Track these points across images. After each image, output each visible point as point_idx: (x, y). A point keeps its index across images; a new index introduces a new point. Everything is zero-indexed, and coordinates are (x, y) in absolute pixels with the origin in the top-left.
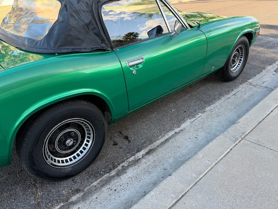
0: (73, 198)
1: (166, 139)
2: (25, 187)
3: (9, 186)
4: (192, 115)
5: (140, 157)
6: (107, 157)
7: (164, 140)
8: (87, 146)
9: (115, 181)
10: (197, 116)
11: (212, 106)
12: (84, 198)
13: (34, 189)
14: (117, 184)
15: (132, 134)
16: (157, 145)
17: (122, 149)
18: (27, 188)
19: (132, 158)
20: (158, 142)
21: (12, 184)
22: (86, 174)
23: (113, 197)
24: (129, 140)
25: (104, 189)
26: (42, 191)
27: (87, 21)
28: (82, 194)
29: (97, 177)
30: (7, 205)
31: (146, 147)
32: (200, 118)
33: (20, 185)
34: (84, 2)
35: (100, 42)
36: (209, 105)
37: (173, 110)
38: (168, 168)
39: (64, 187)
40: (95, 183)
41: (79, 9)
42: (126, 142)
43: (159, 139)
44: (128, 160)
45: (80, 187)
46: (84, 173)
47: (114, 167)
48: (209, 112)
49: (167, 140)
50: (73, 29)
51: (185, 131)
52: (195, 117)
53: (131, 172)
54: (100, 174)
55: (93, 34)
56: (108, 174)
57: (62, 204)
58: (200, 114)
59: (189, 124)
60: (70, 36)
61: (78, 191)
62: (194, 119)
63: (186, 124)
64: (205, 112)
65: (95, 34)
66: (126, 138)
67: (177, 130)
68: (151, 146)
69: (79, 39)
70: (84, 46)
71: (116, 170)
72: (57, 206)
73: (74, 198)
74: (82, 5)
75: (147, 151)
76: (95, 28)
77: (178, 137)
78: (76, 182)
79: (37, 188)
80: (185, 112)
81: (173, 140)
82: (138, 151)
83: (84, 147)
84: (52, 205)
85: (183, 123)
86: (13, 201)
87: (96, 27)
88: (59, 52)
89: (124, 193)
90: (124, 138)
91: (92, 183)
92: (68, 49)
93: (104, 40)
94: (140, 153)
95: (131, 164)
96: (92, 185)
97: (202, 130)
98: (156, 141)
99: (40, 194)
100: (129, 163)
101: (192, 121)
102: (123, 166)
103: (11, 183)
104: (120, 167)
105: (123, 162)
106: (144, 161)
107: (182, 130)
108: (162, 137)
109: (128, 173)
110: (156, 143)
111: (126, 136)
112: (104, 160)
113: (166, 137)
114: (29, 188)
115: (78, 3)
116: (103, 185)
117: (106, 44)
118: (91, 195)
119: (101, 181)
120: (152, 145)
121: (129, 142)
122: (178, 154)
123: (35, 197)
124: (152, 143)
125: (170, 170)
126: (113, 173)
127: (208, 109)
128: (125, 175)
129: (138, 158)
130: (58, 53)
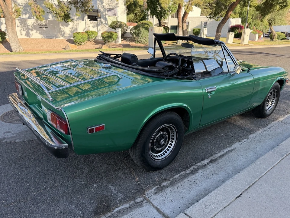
0: (163, 183)
1: (222, 154)
3: (112, 172)
4: (239, 139)
5: (206, 164)
6: (179, 160)
7: (221, 155)
8: (170, 148)
9: (191, 177)
10: (243, 141)
11: (254, 135)
12: (172, 184)
13: (132, 175)
14: (194, 179)
16: (216, 157)
18: (126, 174)
19: (199, 164)
20: (216, 156)
22: (167, 169)
23: (194, 186)
25: (186, 180)
26: (139, 177)
28: (169, 182)
29: (177, 172)
30: (116, 183)
31: (207, 158)
32: (246, 142)
33: (120, 172)
36: (251, 134)
37: (222, 135)
38: (230, 173)
39: (155, 176)
40: (176, 176)
43: (216, 154)
44: (196, 165)
45: (166, 177)
46: (166, 169)
47: (187, 168)
48: (252, 139)
49: (223, 155)
51: (237, 149)
52: (241, 141)
53: (201, 173)
54: (178, 171)
56: (184, 172)
57: (157, 187)
58: (245, 140)
59: (238, 146)
61: (165, 180)
62: (241, 142)
63: (236, 145)
64: (248, 138)
67: (230, 149)
68: (211, 157)
71: (189, 170)
72: (154, 187)
73: (164, 184)
75: (210, 161)
77: (231, 154)
78: (162, 174)
79: (134, 175)
80: (233, 136)
81: (228, 155)
82: (203, 160)
83: (167, 149)
84: (150, 186)
85: (233, 144)
86: (120, 181)
89: (201, 184)
91: (174, 176)
94: (204, 161)
95: (199, 167)
96: (174, 177)
97: (249, 151)
98: (214, 154)
100: (198, 167)
101: (240, 144)
102: (194, 168)
103: (112, 170)
104: (192, 168)
105: (193, 165)
106: (209, 166)
107: (233, 149)
108: (219, 152)
109: (199, 173)
110: (215, 156)
112: (178, 162)
113: (222, 153)
114: (128, 175)
116: (183, 178)
118: (176, 183)
119: (181, 176)
120: (213, 157)
122: (235, 165)
123: (135, 180)
124: (212, 156)
125: (232, 174)
126: (188, 171)
127: (250, 136)
128: (197, 174)
129: (204, 164)
130: (166, 78)
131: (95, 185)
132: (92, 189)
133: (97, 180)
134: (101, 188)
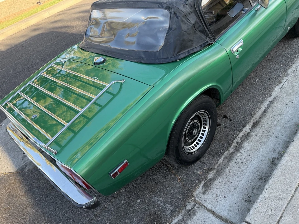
0: (209, 176)
1: (263, 110)
2: (164, 175)
3: (150, 177)
4: (278, 81)
5: (249, 131)
6: (217, 137)
7: (262, 111)
8: (205, 132)
9: (238, 155)
10: (283, 81)
11: (294, 68)
12: (219, 173)
13: (173, 175)
14: (241, 158)
15: (228, 112)
16: (258, 117)
17: (227, 128)
18: (166, 175)
19: (241, 134)
20: (258, 115)
21: (151, 175)
22: (208, 154)
23: (243, 169)
24: (229, 119)
25: (232, 163)
26: (180, 175)
27: (193, 22)
28: (215, 171)
29: (220, 155)
30: (158, 191)
31: (249, 121)
32: (287, 82)
33: (158, 174)
34: (188, 4)
35: (204, 37)
36: (290, 67)
37: (257, 81)
38: (279, 135)
39: (197, 169)
40: (221, 161)
41: (186, 12)
42: (228, 121)
43: (257, 112)
44: (238, 136)
45: (210, 166)
46: (206, 154)
47: (229, 144)
48: (293, 74)
49: (265, 111)
50: (185, 33)
51: (278, 98)
52: (281, 82)
53: (247, 146)
54: (221, 152)
55: (199, 32)
56: (227, 151)
57: (203, 182)
58: (285, 79)
59: (279, 90)
60: (183, 40)
61: (210, 170)
62: (282, 84)
63: (276, 92)
64: (288, 75)
65: (200, 31)
66: (225, 117)
67: (270, 99)
68: (252, 119)
69: (190, 41)
70: (194, 45)
71: (232, 146)
72: (200, 184)
73: (211, 175)
74: (187, 8)
75: (252, 125)
76: (200, 26)
77: (274, 105)
78: (204, 163)
79: (174, 174)
80: (269, 79)
81: (270, 110)
82: (244, 126)
84: (196, 184)
85: (272, 91)
86: (162, 187)
87: (201, 24)
88: (179, 58)
89: (251, 163)
90: (224, 118)
91: (218, 161)
92: (184, 53)
93: (208, 34)
94: (246, 128)
95: (243, 139)
96: (219, 163)
97: (294, 94)
98: (255, 114)
99: (180, 178)
100: (241, 138)
101: (281, 87)
102: (237, 143)
103: (149, 174)
104: (235, 144)
105: (235, 139)
106: (253, 134)
107: (275, 98)
108: (260, 109)
109: (245, 147)
110: (256, 116)
111: (224, 116)
112: (217, 140)
113: (263, 108)
114: (168, 176)
115: (184, 7)
116: (229, 161)
117: (209, 38)
118: (223, 171)
119: (225, 158)
120: (254, 118)
121: (231, 120)
122: (282, 121)
123: (177, 181)
124: (253, 116)
125: (282, 137)
126: (232, 149)
127: (290, 71)
128: (243, 149)
129: (246, 133)
130: (179, 60)
131: (138, 201)
132: (137, 208)
133: (138, 194)
134: (146, 202)
